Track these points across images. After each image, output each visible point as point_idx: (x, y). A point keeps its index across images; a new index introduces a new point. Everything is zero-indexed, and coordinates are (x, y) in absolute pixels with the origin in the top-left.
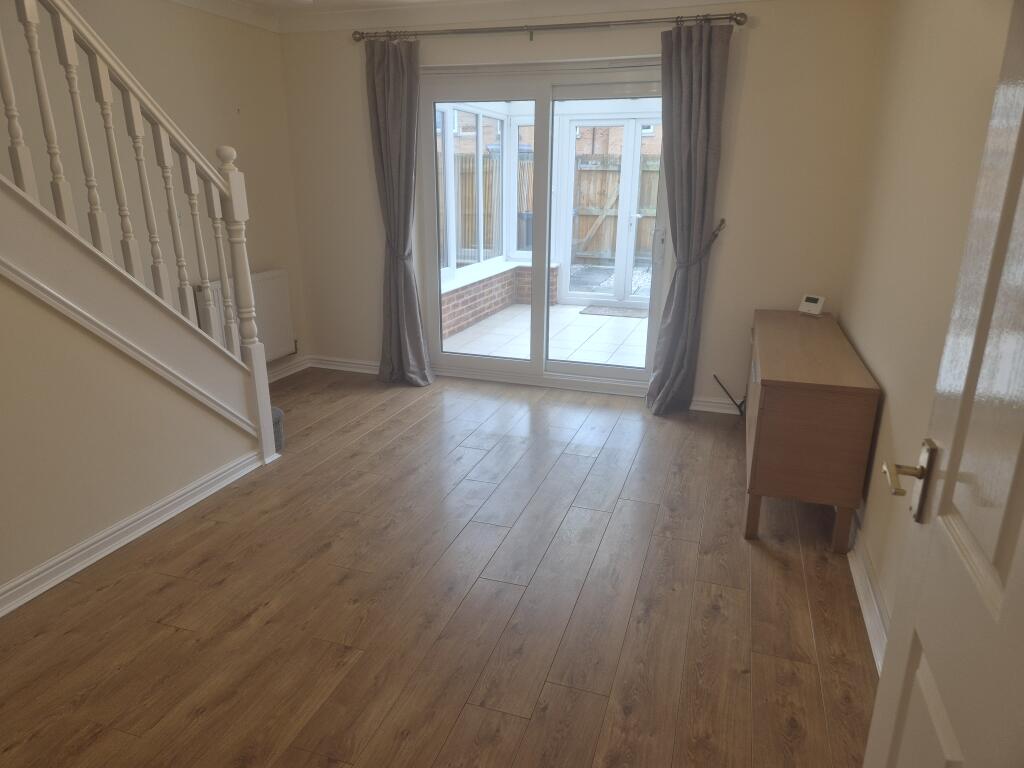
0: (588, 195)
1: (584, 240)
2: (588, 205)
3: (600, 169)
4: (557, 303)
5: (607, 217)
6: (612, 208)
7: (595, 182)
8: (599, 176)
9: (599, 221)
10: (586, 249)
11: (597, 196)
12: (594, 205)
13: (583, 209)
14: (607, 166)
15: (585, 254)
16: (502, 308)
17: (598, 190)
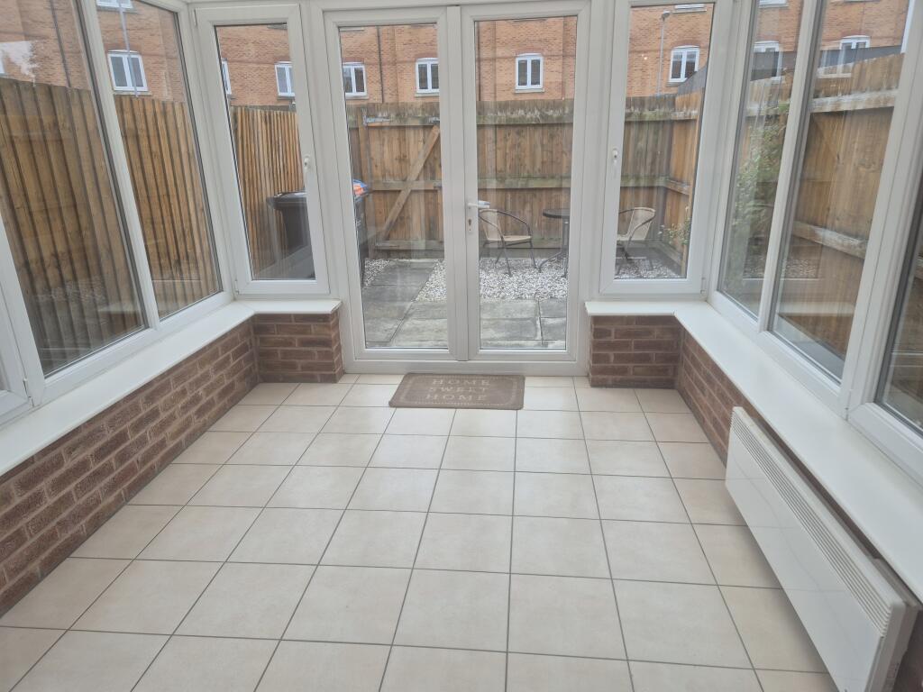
0: (383, 163)
1: (384, 228)
2: (384, 176)
3: (396, 123)
4: (343, 373)
5: (413, 192)
6: (418, 179)
7: (390, 142)
8: (395, 134)
9: (402, 198)
10: (388, 238)
11: (397, 164)
12: (393, 176)
13: (378, 182)
14: (405, 121)
15: (388, 245)
16: (223, 411)
17: (396, 154)
